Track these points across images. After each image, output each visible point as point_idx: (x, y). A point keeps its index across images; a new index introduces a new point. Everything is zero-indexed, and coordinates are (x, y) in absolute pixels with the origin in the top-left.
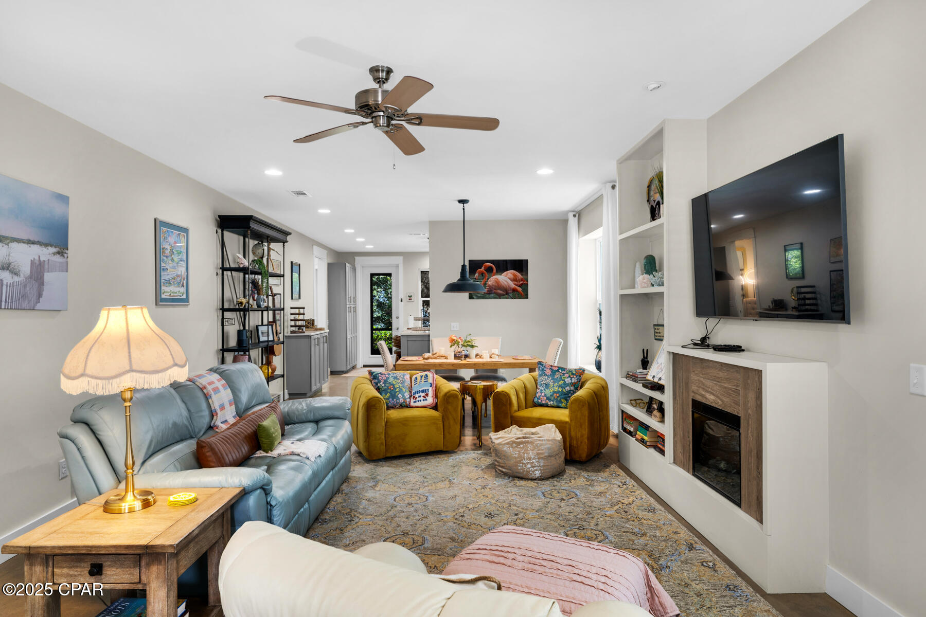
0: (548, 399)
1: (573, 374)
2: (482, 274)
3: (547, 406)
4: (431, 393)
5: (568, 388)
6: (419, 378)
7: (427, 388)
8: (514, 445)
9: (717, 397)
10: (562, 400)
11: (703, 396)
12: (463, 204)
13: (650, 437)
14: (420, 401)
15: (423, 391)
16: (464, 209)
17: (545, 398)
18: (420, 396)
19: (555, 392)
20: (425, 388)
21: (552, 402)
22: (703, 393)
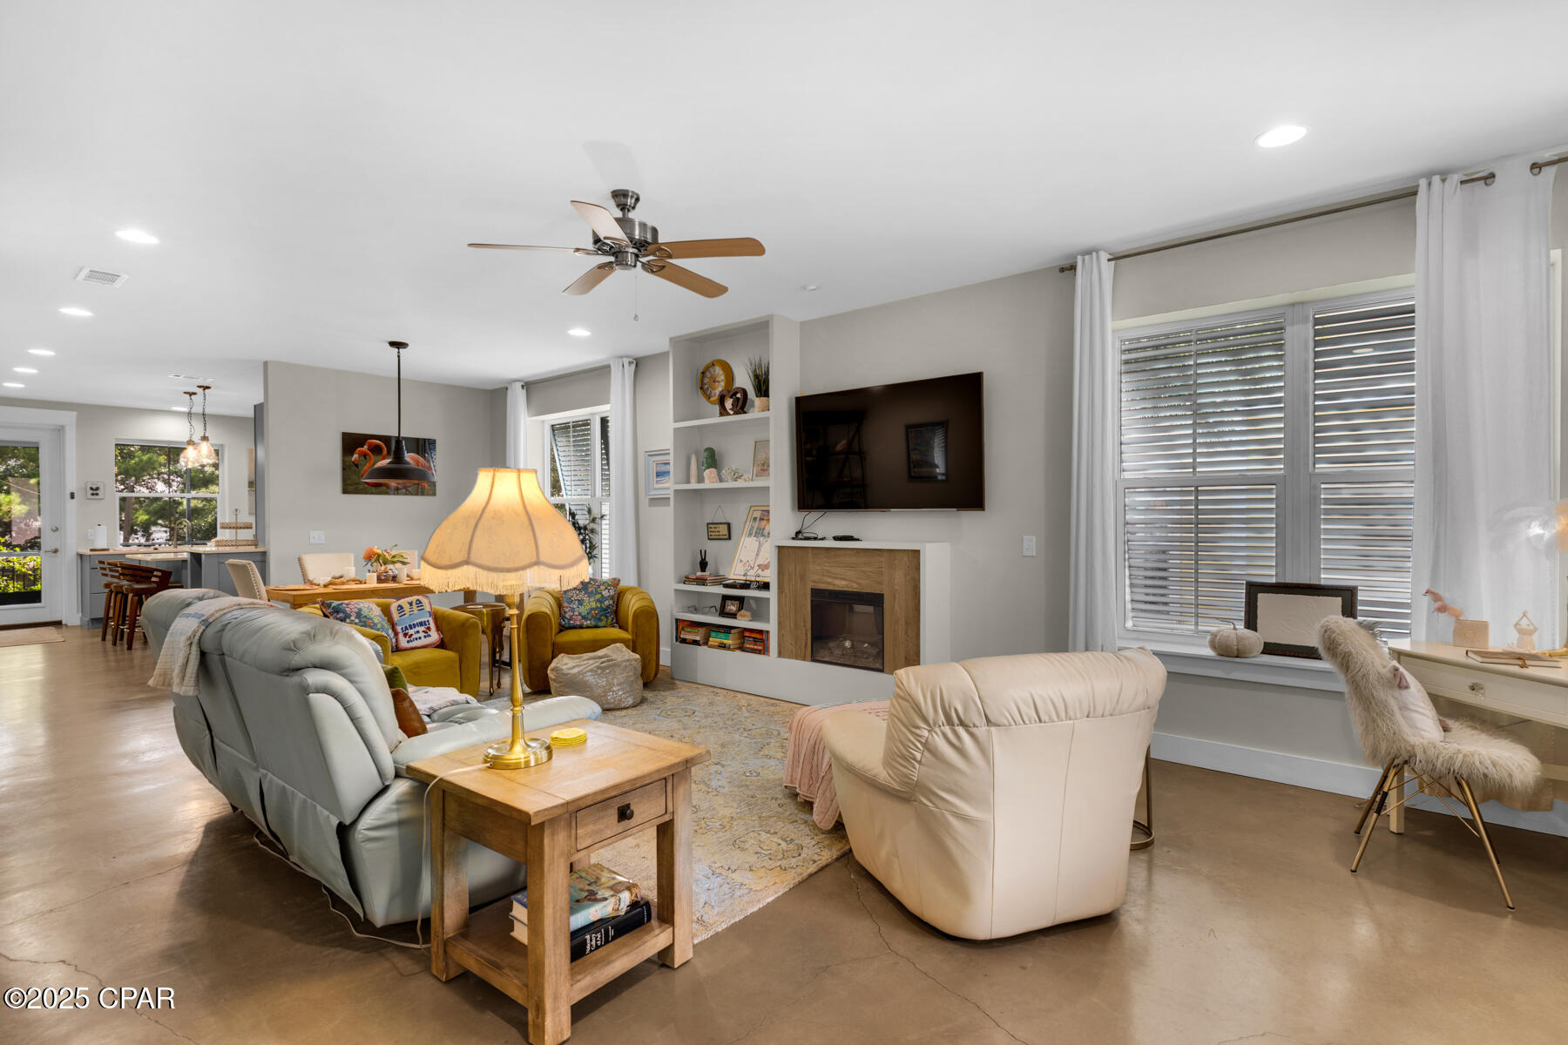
0: (584, 618)
1: (609, 585)
2: (365, 455)
3: (581, 627)
4: (432, 625)
5: (607, 603)
6: (406, 607)
7: (426, 619)
8: (599, 671)
9: (850, 581)
10: (602, 617)
11: (829, 583)
12: (398, 348)
13: (733, 640)
14: (420, 638)
15: (421, 624)
16: (399, 356)
17: (580, 617)
18: (418, 632)
19: (592, 609)
20: (423, 620)
21: (589, 622)
22: (830, 580)
